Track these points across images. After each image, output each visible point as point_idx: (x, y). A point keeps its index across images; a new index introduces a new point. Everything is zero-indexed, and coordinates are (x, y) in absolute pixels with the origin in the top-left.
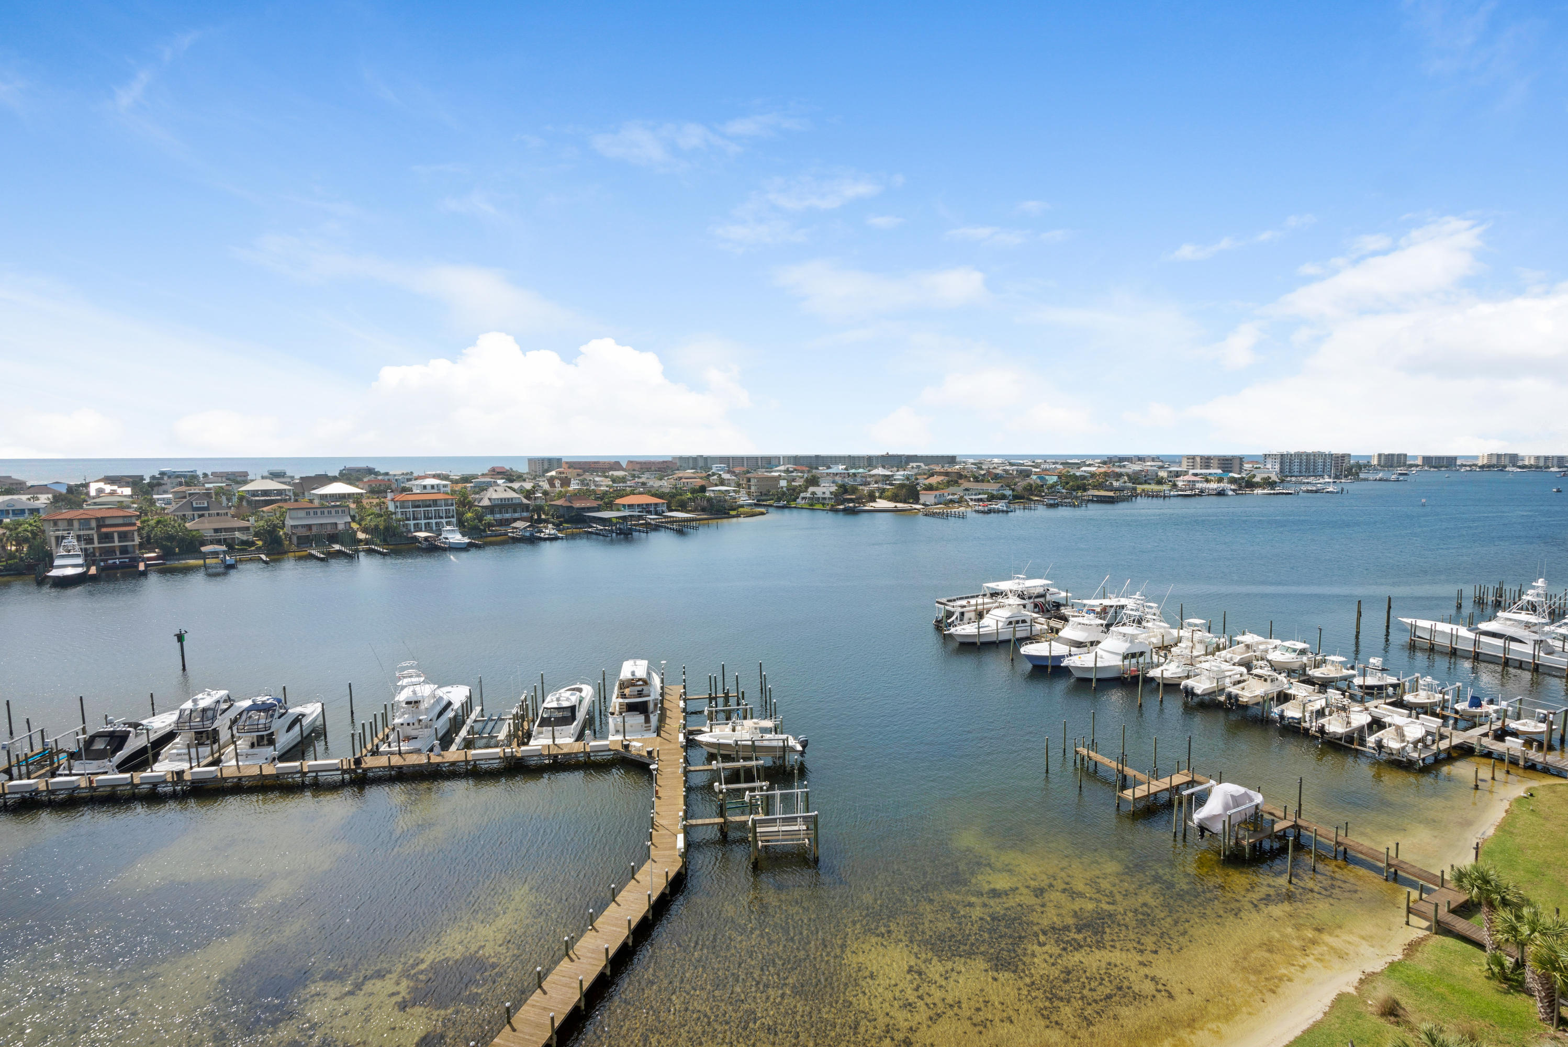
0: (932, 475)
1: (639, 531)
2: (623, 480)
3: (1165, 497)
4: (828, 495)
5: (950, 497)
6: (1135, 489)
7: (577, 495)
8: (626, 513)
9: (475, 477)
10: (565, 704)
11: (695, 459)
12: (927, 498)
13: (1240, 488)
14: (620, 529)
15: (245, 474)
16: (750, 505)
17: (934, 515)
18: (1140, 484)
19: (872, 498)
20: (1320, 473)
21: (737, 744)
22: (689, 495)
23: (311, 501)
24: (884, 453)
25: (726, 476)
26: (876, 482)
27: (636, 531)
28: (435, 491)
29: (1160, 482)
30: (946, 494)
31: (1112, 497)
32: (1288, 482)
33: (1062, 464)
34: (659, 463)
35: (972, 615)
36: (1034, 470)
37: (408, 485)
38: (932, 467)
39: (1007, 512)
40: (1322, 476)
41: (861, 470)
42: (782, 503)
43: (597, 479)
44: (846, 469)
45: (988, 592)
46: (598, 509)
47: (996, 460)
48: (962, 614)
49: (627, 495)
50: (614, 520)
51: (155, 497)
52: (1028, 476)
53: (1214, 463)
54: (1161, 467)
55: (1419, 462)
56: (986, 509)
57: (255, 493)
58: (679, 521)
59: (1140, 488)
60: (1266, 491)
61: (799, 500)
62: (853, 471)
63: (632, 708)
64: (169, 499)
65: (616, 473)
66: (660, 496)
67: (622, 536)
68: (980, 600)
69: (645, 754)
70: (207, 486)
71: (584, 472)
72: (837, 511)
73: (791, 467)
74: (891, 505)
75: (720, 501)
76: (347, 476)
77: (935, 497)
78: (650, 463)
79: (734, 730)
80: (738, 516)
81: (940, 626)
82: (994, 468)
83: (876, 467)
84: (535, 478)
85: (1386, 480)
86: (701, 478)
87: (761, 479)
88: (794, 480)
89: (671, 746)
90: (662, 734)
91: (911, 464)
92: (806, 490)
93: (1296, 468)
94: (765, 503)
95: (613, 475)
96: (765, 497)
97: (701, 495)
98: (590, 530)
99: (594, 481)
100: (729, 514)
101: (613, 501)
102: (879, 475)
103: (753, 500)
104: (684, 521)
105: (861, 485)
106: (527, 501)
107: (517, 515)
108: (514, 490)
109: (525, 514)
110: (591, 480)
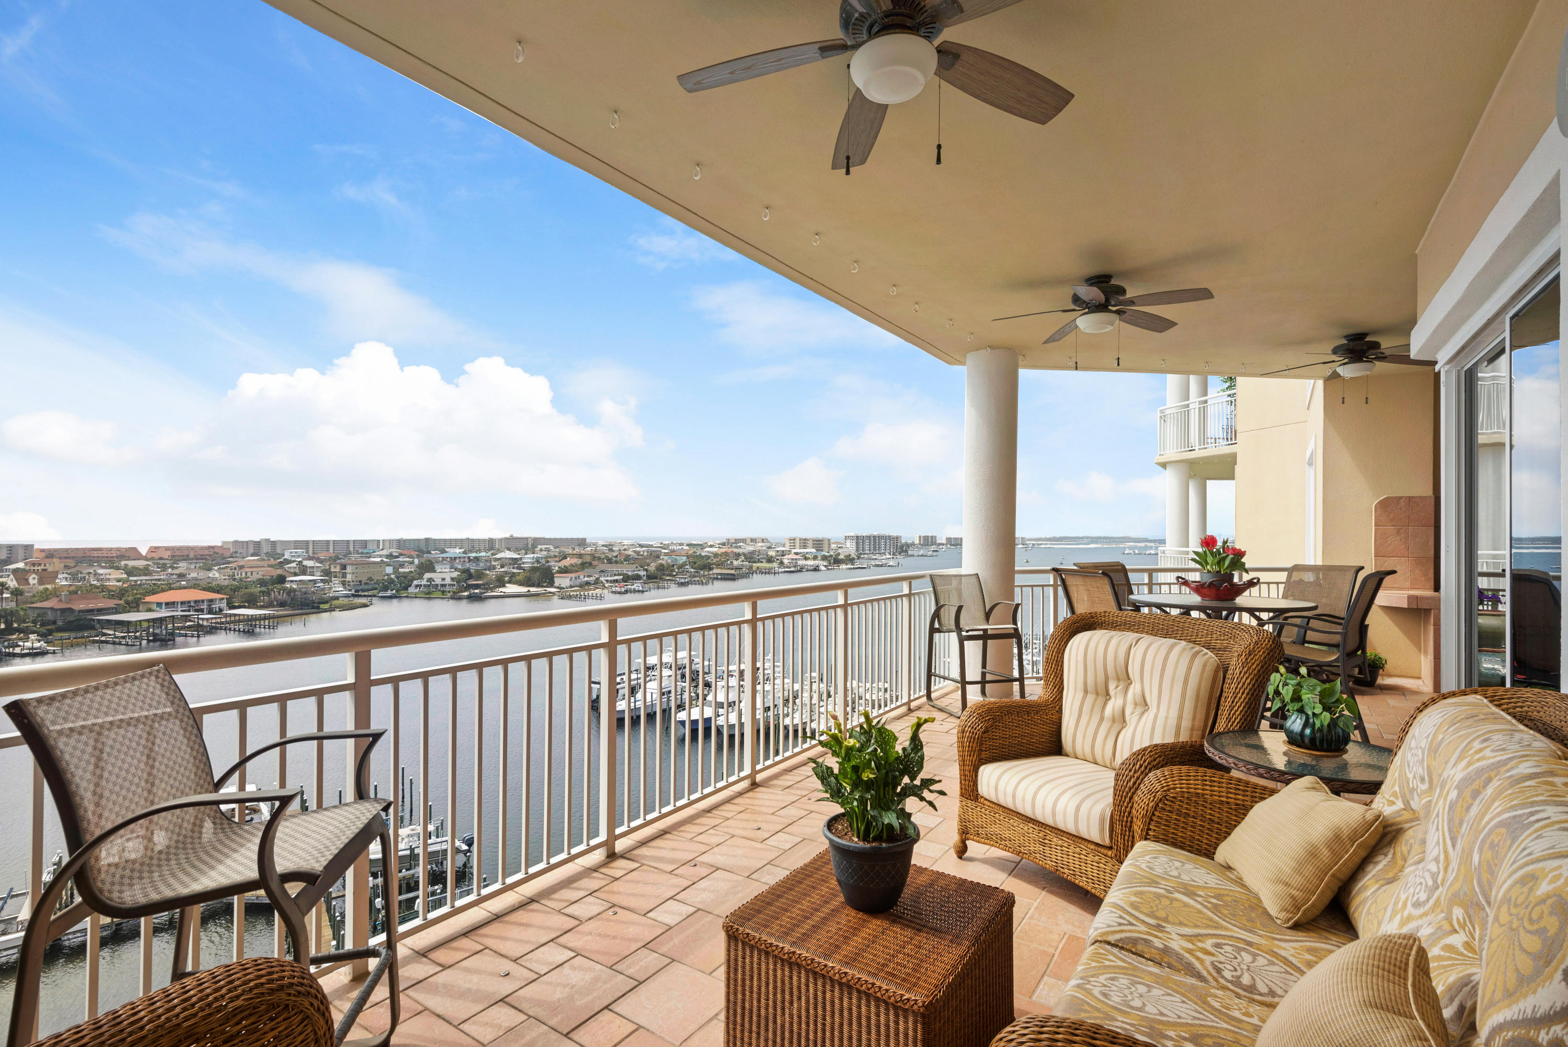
0: (565, 558)
1: (186, 636)
2: (145, 571)
3: (775, 573)
4: (448, 581)
5: (586, 579)
6: (751, 567)
12: (562, 581)
13: (830, 564)
14: (154, 635)
16: (347, 596)
17: (570, 597)
18: (754, 562)
19: (501, 582)
20: (884, 551)
22: (260, 588)
24: (508, 536)
26: (503, 567)
27: (181, 635)
29: (770, 560)
30: (582, 577)
31: (732, 574)
32: (862, 558)
33: (688, 545)
34: (203, 549)
36: (663, 551)
38: (563, 549)
39: (643, 592)
40: (884, 554)
41: (483, 554)
42: (389, 593)
43: (101, 571)
44: (465, 552)
45: (639, 667)
46: (116, 611)
47: (626, 542)
49: (161, 591)
50: (144, 623)
52: (658, 557)
53: (810, 543)
54: (769, 548)
55: (944, 541)
56: (623, 590)
58: (247, 620)
59: (754, 566)
60: (848, 566)
61: (411, 590)
62: (474, 555)
65: (133, 564)
66: (218, 590)
67: (158, 643)
68: (633, 676)
72: (460, 598)
73: (395, 552)
74: (523, 590)
75: (305, 593)
77: (571, 579)
78: (186, 549)
80: (331, 610)
82: (625, 550)
83: (500, 551)
85: (924, 556)
86: (272, 567)
87: (357, 566)
88: (401, 566)
91: (540, 547)
92: (421, 577)
93: (867, 547)
94: (366, 593)
95: (126, 565)
96: (366, 587)
97: (279, 586)
98: (103, 638)
99: (96, 574)
100: (318, 608)
101: (140, 599)
102: (505, 558)
103: (350, 590)
104: (256, 619)
105: (487, 570)
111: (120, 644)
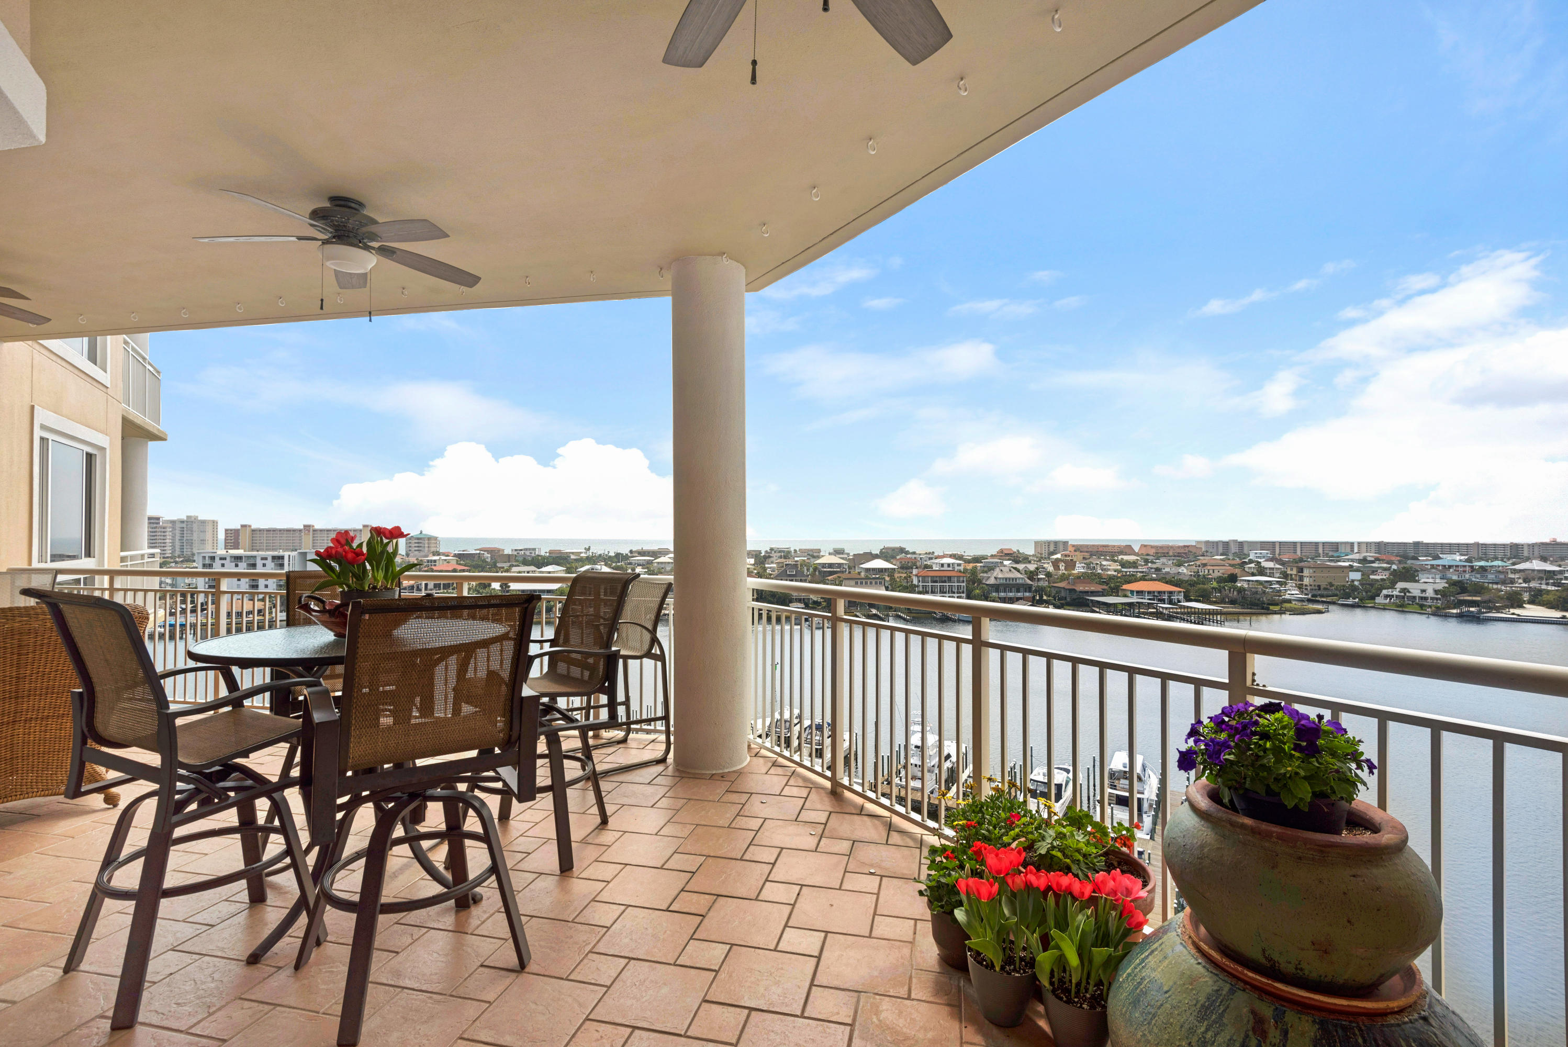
2: (1134, 564)
4: (1430, 594)
7: (1079, 577)
8: (1134, 599)
9: (984, 557)
11: (1226, 544)
15: (819, 551)
16: (1302, 600)
19: (1515, 602)
22: (1215, 584)
23: (859, 573)
25: (1270, 565)
26: (1525, 581)
28: (951, 569)
34: (1179, 547)
37: (929, 563)
41: (1493, 563)
42: (1350, 601)
44: (1466, 561)
46: (1104, 594)
49: (1139, 581)
50: (1123, 607)
51: (767, 566)
57: (824, 565)
58: (1199, 613)
61: (1379, 600)
62: (1479, 563)
64: (773, 568)
65: (1127, 558)
66: (1177, 583)
70: (796, 559)
71: (1091, 555)
72: (1447, 616)
73: (1369, 556)
75: (1258, 593)
76: (886, 554)
78: (1168, 547)
80: (1282, 612)
84: (1040, 561)
86: (1233, 566)
87: (1318, 570)
88: (1371, 572)
92: (1392, 586)
94: (1324, 599)
95: (1122, 559)
96: (1325, 593)
97: (1230, 584)
99: (1101, 565)
100: (1268, 609)
101: (1119, 586)
102: (1533, 570)
103: (1306, 594)
104: (1206, 614)
105: (1497, 583)
106: (1030, 582)
107: (1019, 595)
108: (1018, 571)
109: (1027, 594)
110: (1097, 564)
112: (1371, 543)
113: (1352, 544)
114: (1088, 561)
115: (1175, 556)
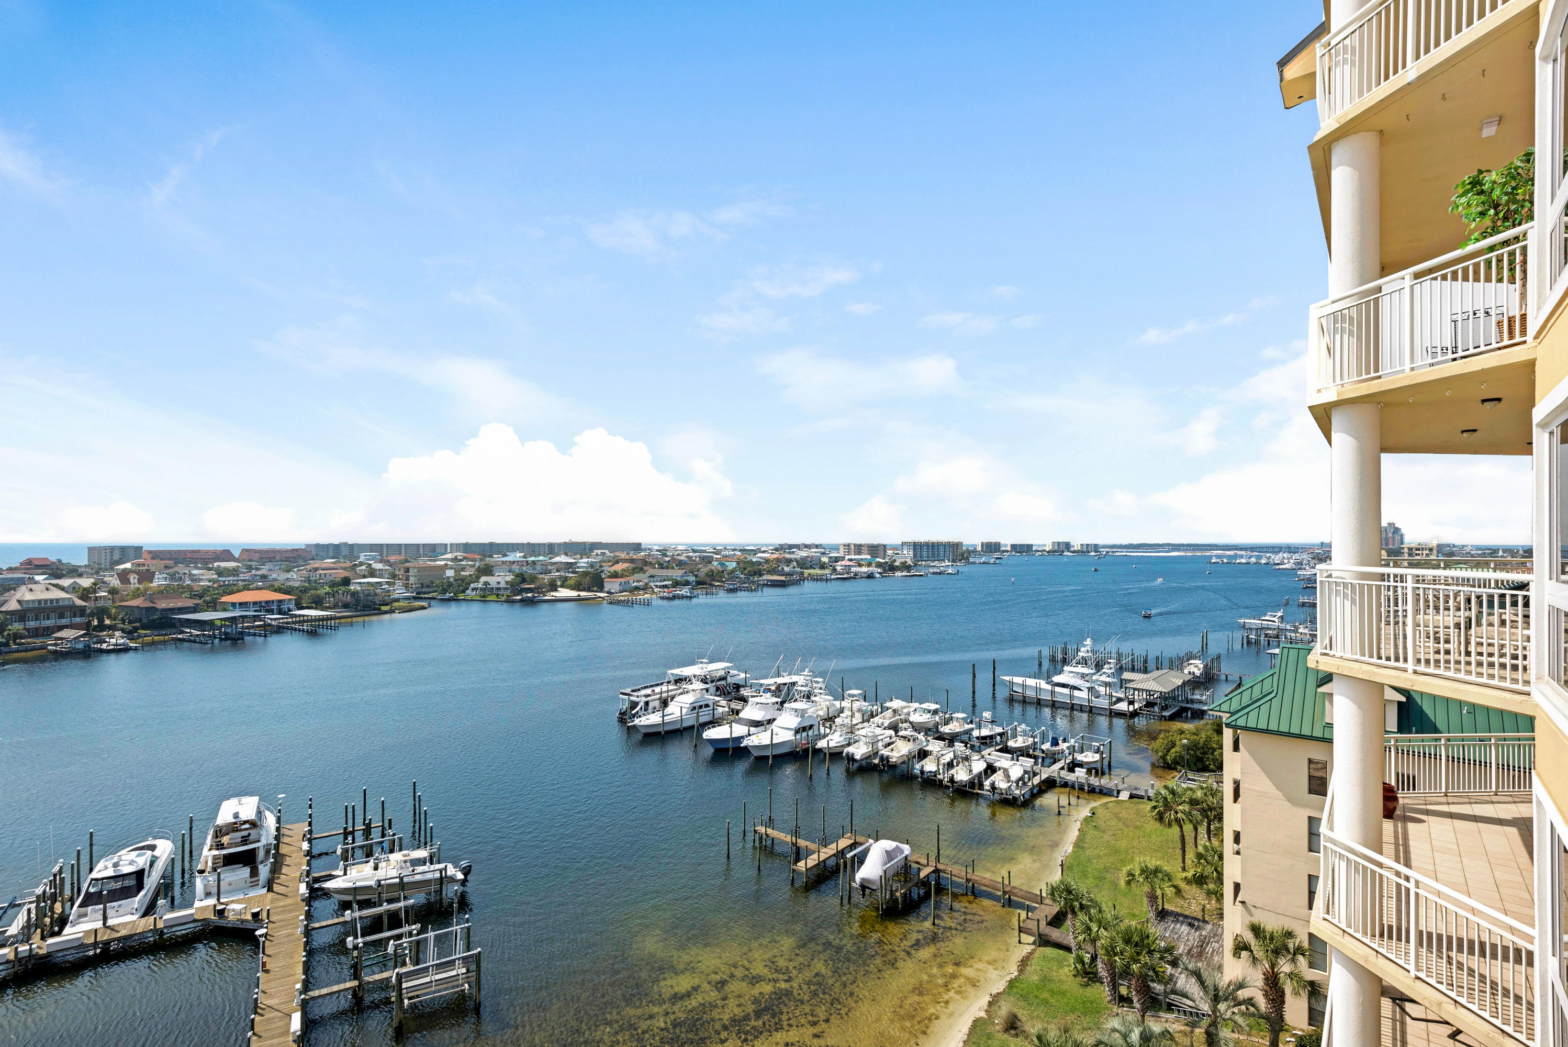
0: (617, 562)
1: (255, 635)
2: (234, 572)
3: (827, 580)
4: (503, 585)
5: (635, 584)
6: (802, 573)
7: (163, 593)
8: (237, 613)
10: (126, 869)
11: (337, 547)
12: (612, 585)
13: (885, 571)
14: (226, 633)
16: (408, 598)
17: (618, 602)
18: (806, 569)
19: (554, 587)
20: (942, 558)
21: (379, 885)
22: (327, 589)
24: (566, 540)
25: (378, 566)
26: (558, 571)
27: (249, 634)
29: (823, 567)
30: (631, 581)
31: (783, 581)
32: (920, 565)
33: (740, 550)
34: (287, 551)
35: (657, 704)
36: (715, 556)
38: (617, 554)
39: (691, 598)
40: (944, 560)
41: (541, 558)
42: (447, 595)
43: (195, 572)
44: (524, 557)
45: (672, 679)
46: (195, 610)
47: (680, 548)
48: (647, 703)
49: (239, 591)
50: (218, 623)
52: (710, 563)
53: (865, 549)
54: (823, 554)
55: (1009, 548)
56: (671, 595)
58: (311, 621)
59: (806, 572)
60: (905, 574)
61: (468, 592)
62: (533, 559)
63: (230, 860)
65: (223, 564)
66: (288, 591)
67: (229, 642)
68: (664, 688)
69: (249, 917)
71: (176, 563)
72: (514, 602)
73: (460, 555)
74: (573, 594)
75: (368, 595)
77: (620, 585)
78: (274, 551)
79: (376, 868)
80: (391, 611)
81: (623, 718)
82: (678, 555)
83: (558, 555)
84: (96, 573)
85: (987, 563)
86: (345, 569)
87: (420, 569)
88: (463, 569)
89: (289, 901)
90: (276, 888)
91: (595, 551)
92: (477, 580)
93: (925, 554)
94: (426, 596)
95: (219, 566)
96: (426, 590)
97: (343, 588)
98: (180, 636)
99: (190, 575)
100: (379, 609)
101: (217, 599)
102: (561, 563)
103: (412, 592)
104: (319, 620)
105: (542, 573)
106: (79, 602)
107: (64, 622)
108: (62, 589)
109: (78, 620)
110: (185, 574)
111: (195, 642)
112: (459, 544)
113: (446, 545)
114: (171, 571)
115: (282, 561)
